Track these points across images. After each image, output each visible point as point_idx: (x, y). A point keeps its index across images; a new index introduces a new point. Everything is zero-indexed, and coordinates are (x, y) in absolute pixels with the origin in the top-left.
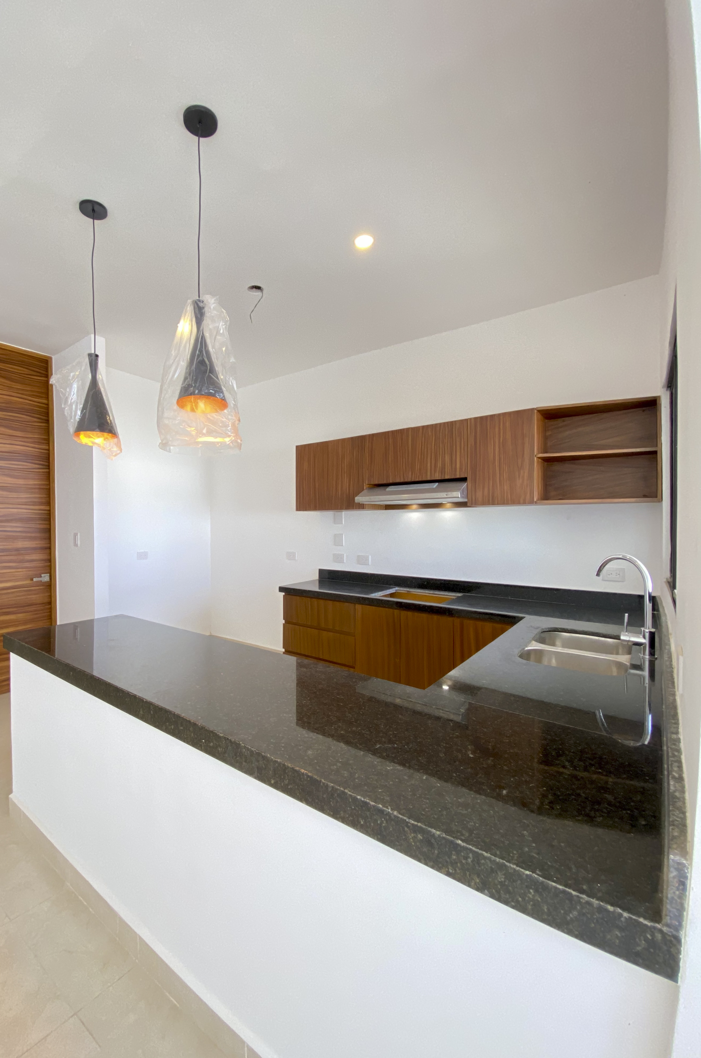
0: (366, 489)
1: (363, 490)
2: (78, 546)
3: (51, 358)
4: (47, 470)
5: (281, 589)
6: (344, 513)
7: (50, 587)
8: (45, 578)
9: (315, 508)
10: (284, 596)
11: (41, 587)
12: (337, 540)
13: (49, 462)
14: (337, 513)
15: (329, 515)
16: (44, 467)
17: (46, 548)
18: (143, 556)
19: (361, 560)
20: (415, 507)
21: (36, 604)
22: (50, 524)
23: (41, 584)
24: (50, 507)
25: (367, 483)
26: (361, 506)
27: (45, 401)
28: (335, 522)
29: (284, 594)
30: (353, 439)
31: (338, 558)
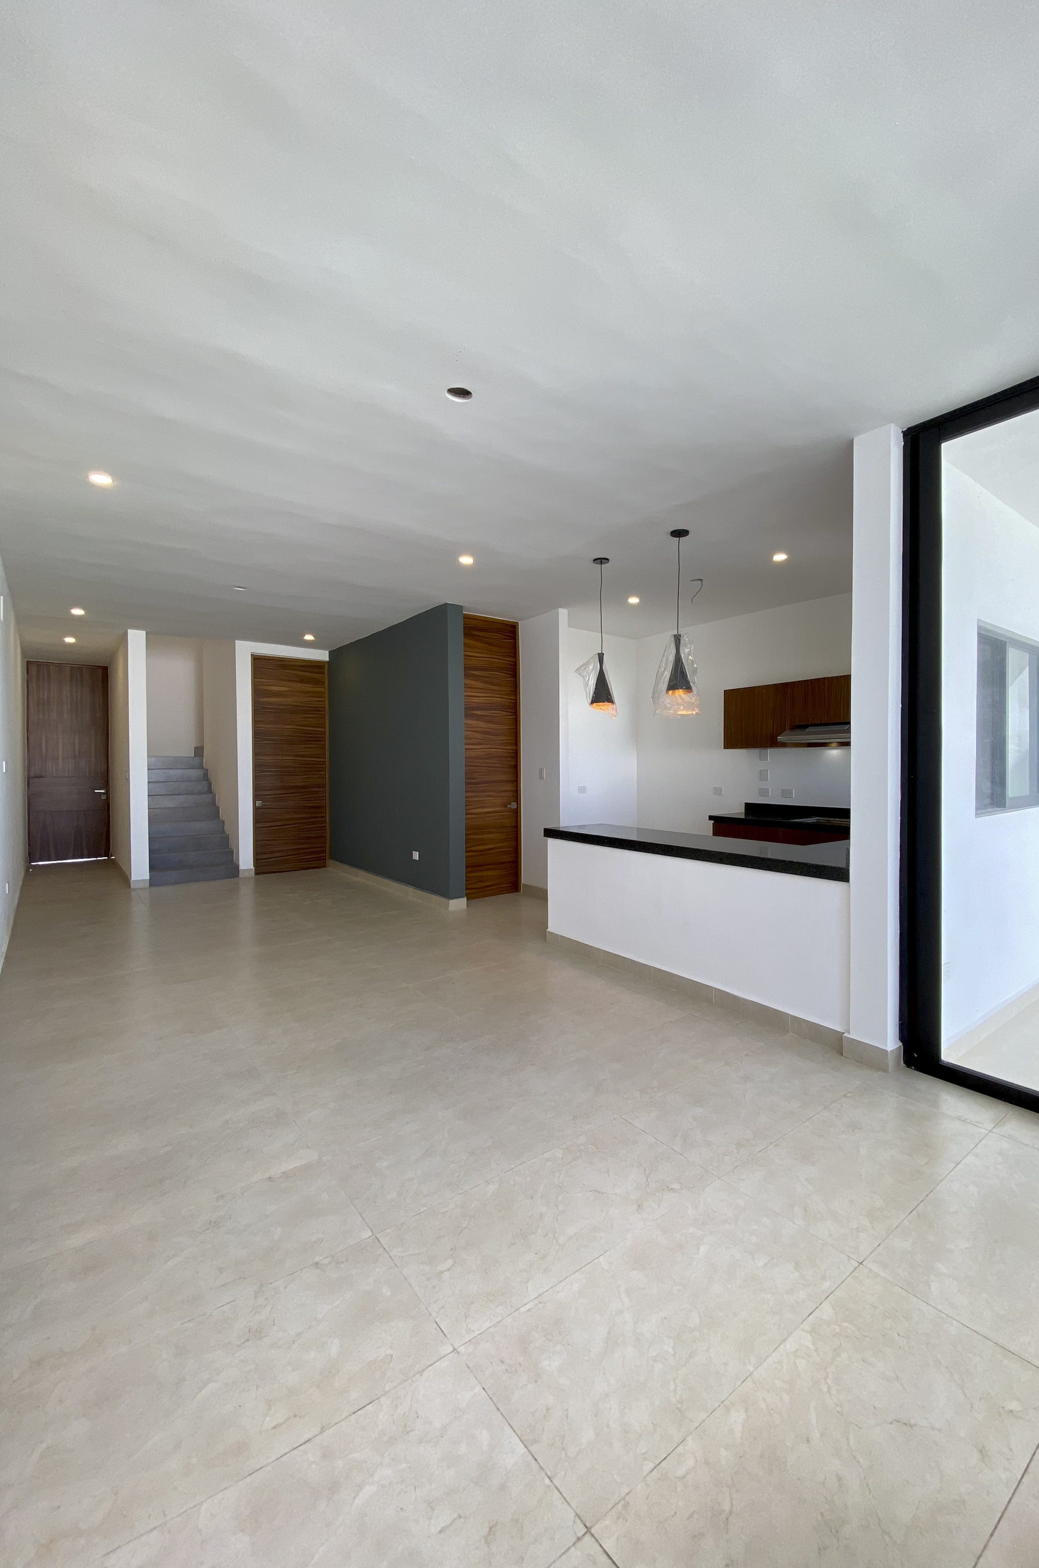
0: (788, 729)
1: (785, 730)
2: (543, 779)
3: (518, 623)
4: (515, 717)
5: (711, 818)
6: (769, 751)
7: (516, 813)
8: (514, 806)
9: (742, 747)
10: (713, 823)
11: (511, 813)
12: (763, 775)
13: (516, 710)
14: (763, 751)
15: (755, 752)
16: (513, 714)
17: (513, 782)
18: (582, 790)
19: (785, 793)
20: (834, 745)
21: (507, 827)
22: (517, 762)
23: (511, 810)
24: (517, 748)
25: (789, 724)
26: (784, 745)
27: (514, 660)
28: (760, 759)
29: (713, 822)
30: (776, 686)
31: (764, 792)
